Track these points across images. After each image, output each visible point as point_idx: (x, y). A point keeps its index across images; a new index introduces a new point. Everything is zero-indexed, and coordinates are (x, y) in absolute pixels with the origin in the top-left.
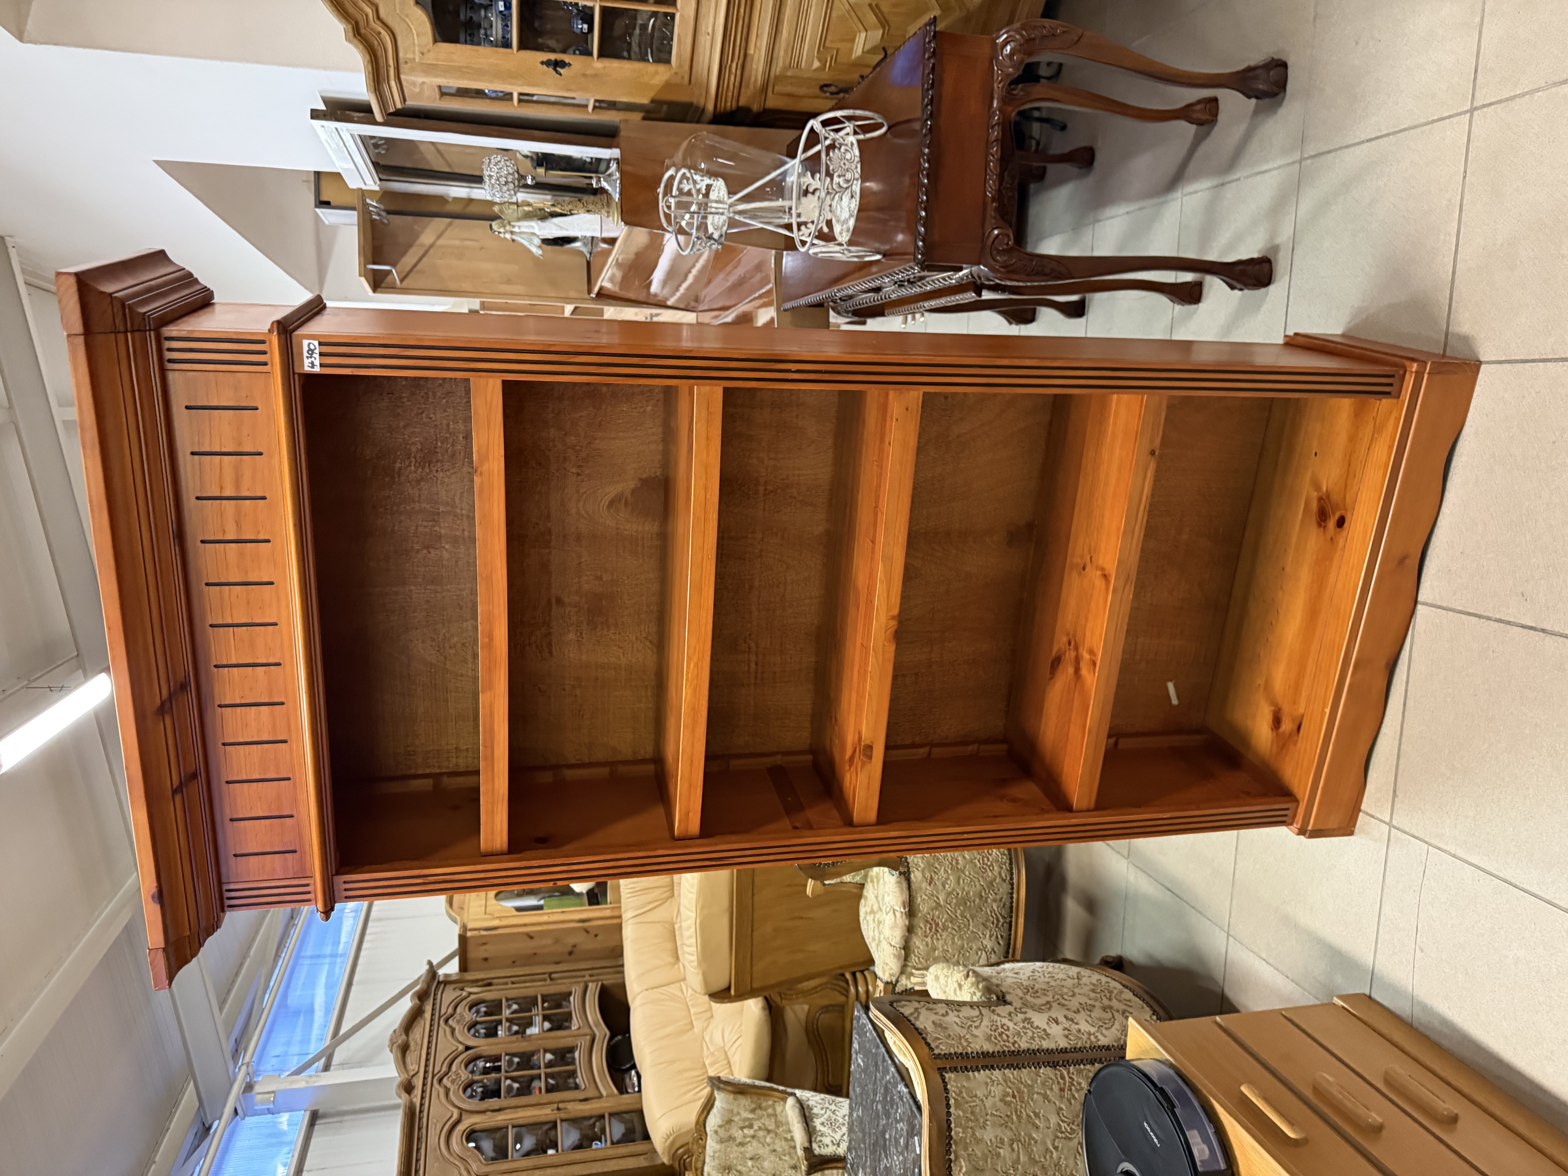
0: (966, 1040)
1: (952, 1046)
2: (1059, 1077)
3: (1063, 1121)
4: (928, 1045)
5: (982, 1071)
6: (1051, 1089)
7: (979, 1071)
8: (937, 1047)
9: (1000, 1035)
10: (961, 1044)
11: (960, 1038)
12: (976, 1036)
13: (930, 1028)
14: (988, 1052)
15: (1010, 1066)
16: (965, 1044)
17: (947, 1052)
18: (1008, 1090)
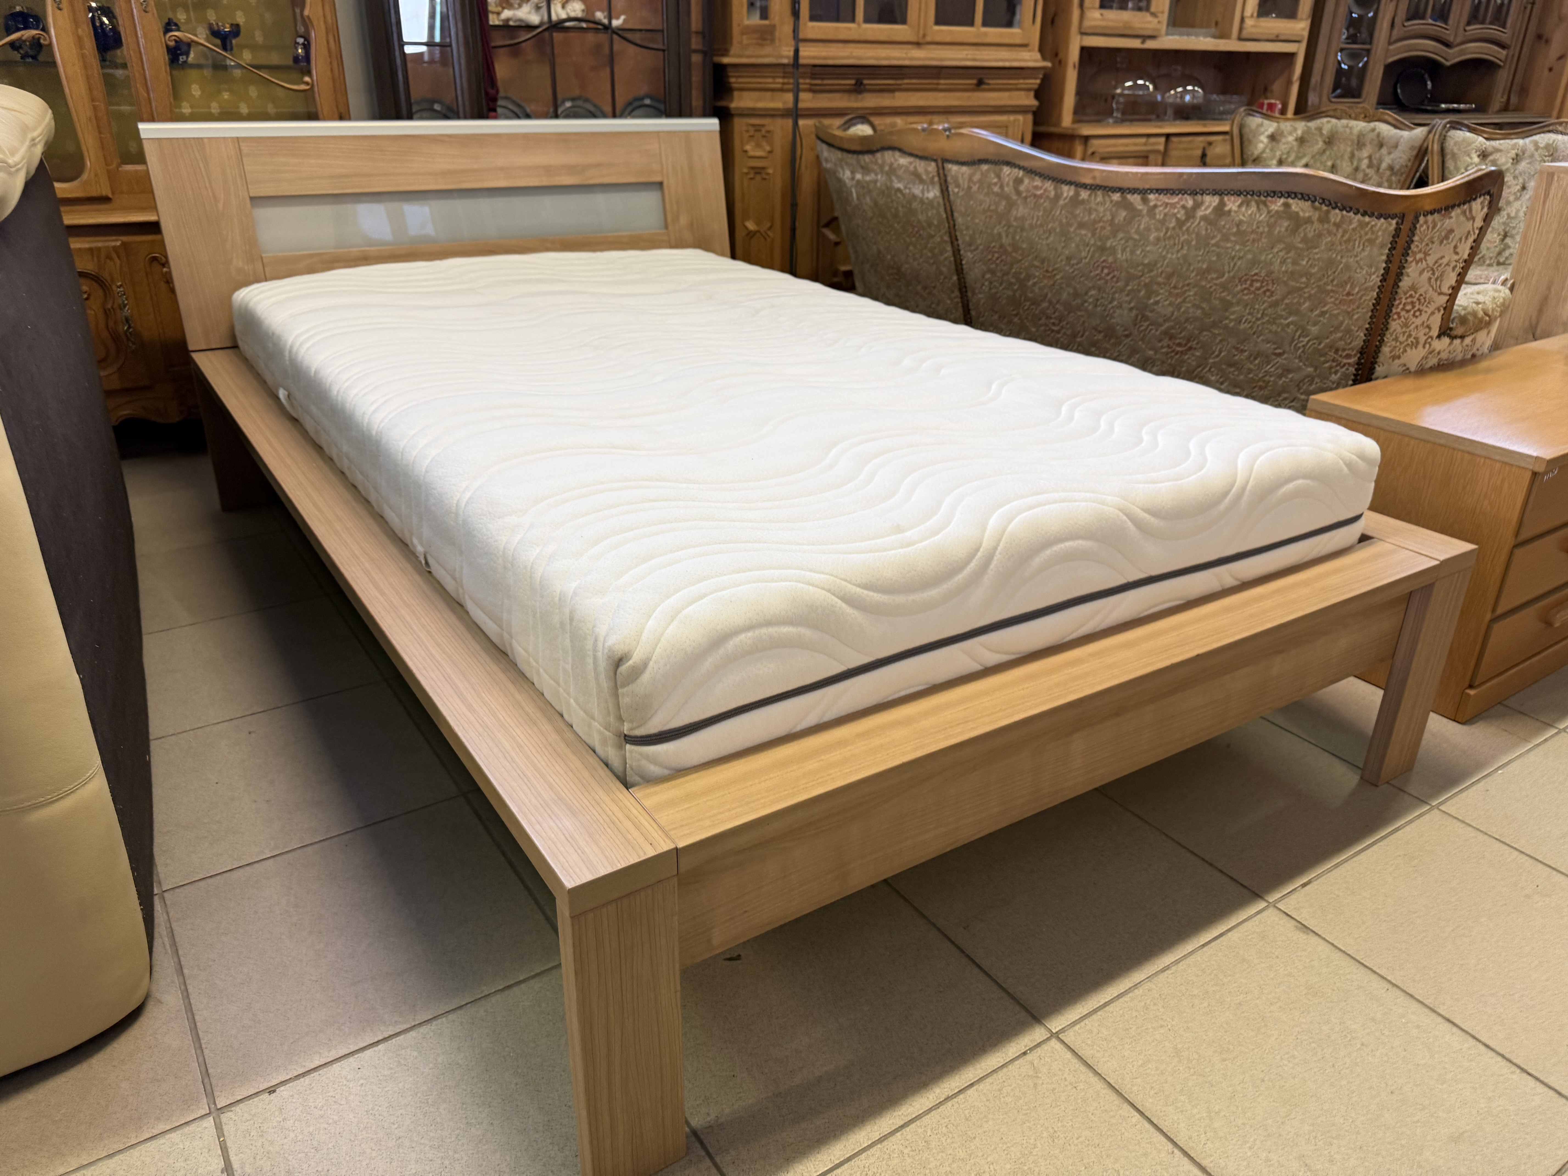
0: (1421, 260)
1: (1422, 241)
2: (1350, 352)
3: (1309, 341)
4: (1432, 213)
5: (1384, 265)
6: (1341, 339)
7: (1386, 263)
8: (1426, 222)
9: (1413, 303)
10: (1420, 251)
11: (1426, 254)
12: (1421, 273)
13: (1448, 223)
14: (1400, 280)
15: (1378, 299)
16: (1419, 256)
17: (1418, 231)
18: (1357, 290)
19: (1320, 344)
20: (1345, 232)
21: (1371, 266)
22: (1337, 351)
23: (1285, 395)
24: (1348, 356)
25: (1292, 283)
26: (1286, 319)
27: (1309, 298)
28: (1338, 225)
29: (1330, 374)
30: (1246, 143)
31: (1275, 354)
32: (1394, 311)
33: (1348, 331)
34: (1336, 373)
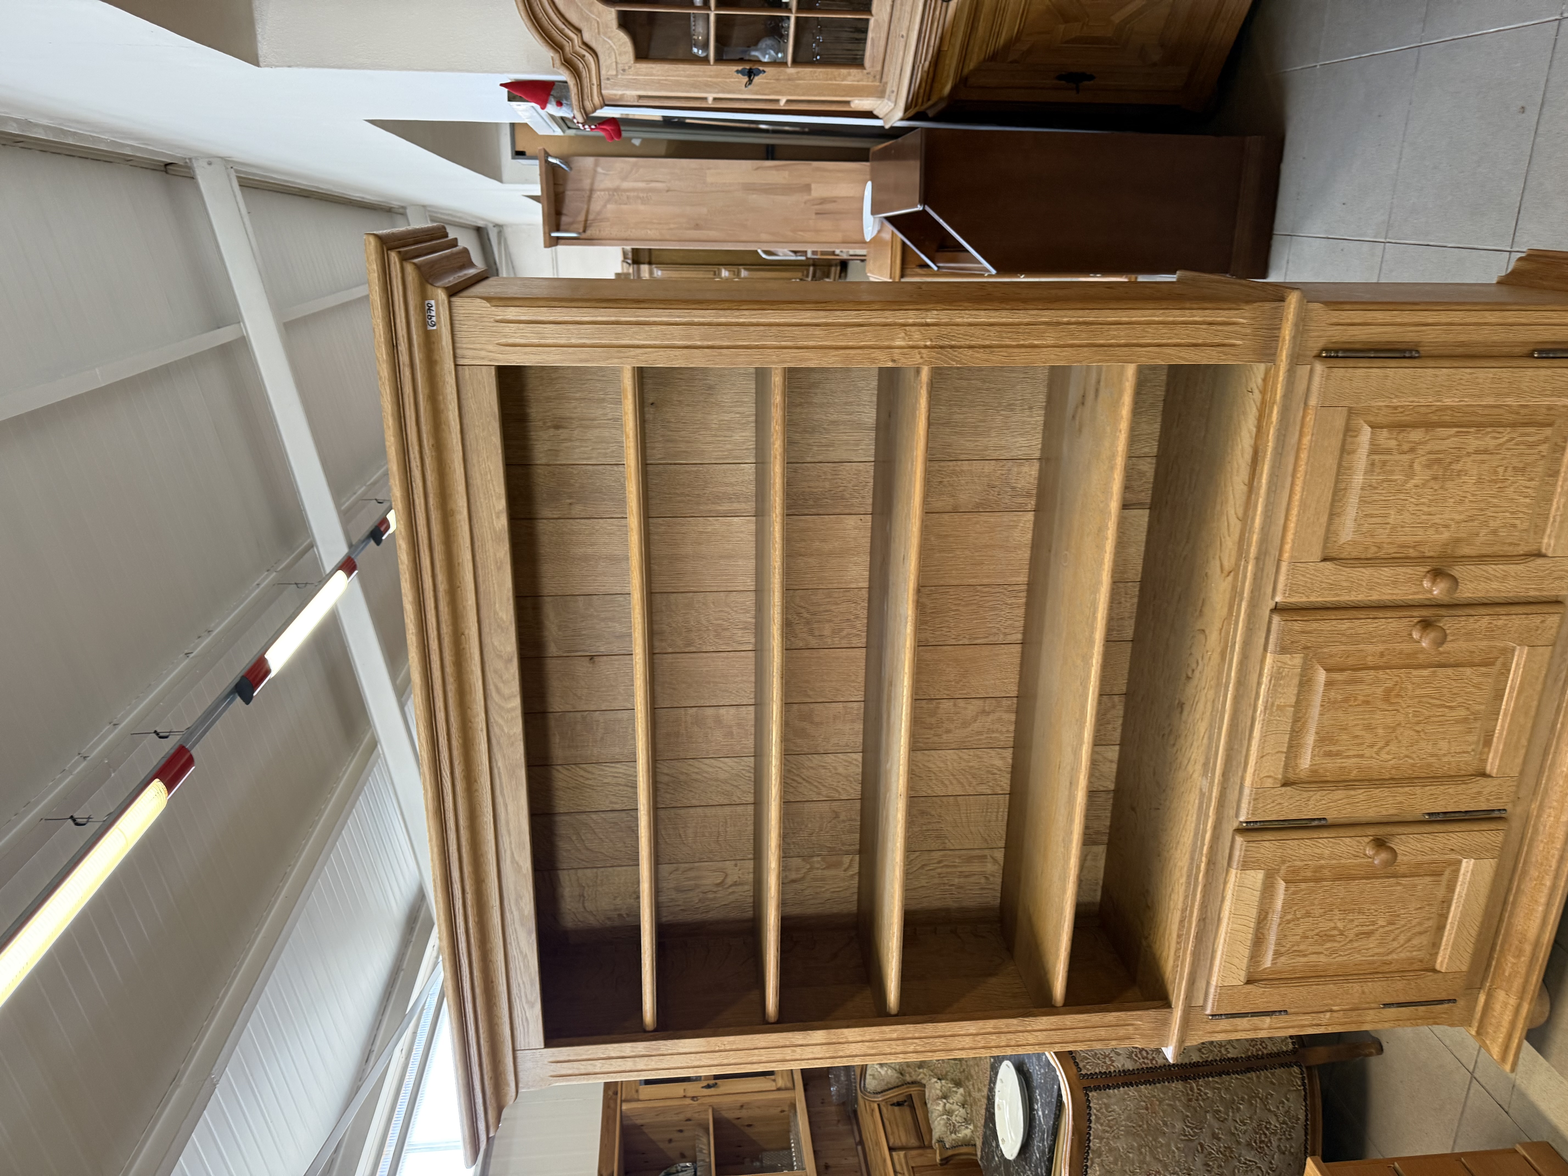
0: (1110, 1059)
1: (1098, 1065)
2: (1188, 1089)
3: (1188, 1127)
4: (1076, 1066)
5: (1121, 1089)
6: (1180, 1100)
7: (1119, 1088)
8: (1085, 1067)
10: (1105, 1063)
11: (1105, 1056)
14: (1129, 1070)
15: (1146, 1082)
16: (1109, 1063)
17: (1093, 1071)
18: (1143, 1103)
19: (1187, 1116)
20: (1105, 1131)
21: (1124, 1100)
22: (1190, 1100)
23: (1233, 1128)
24: (1192, 1089)
25: (1148, 1159)
26: (1174, 1152)
27: (1155, 1140)
28: (1101, 1139)
29: (1208, 1098)
30: (890, 1086)
31: (1202, 1150)
32: (1150, 1065)
33: (1174, 1098)
34: (1206, 1094)
